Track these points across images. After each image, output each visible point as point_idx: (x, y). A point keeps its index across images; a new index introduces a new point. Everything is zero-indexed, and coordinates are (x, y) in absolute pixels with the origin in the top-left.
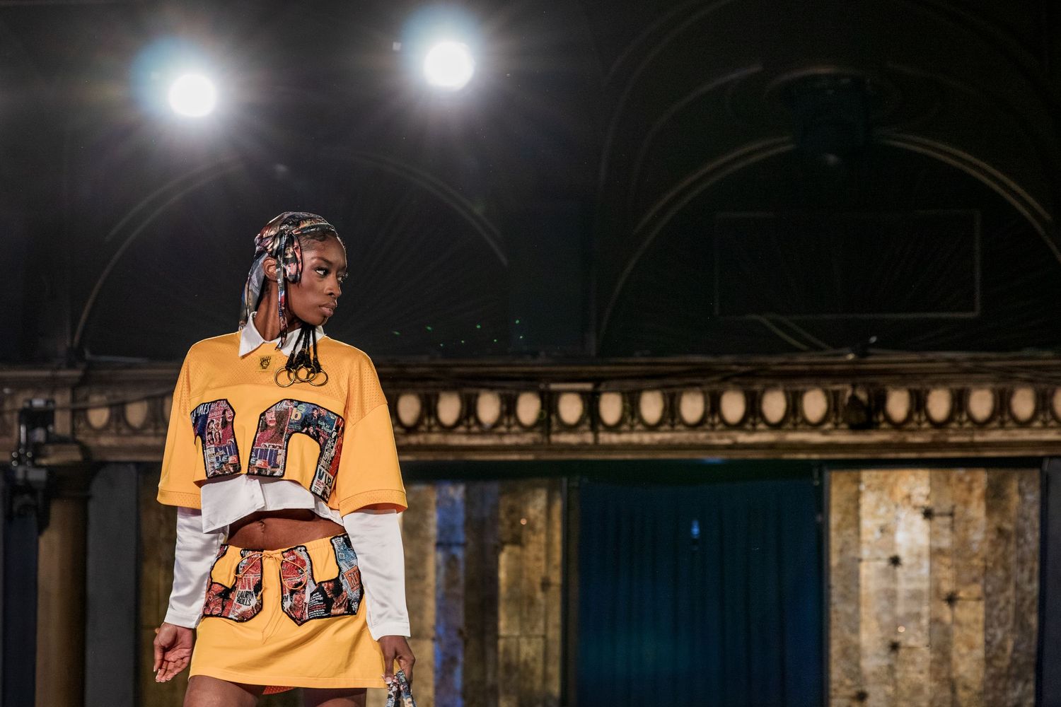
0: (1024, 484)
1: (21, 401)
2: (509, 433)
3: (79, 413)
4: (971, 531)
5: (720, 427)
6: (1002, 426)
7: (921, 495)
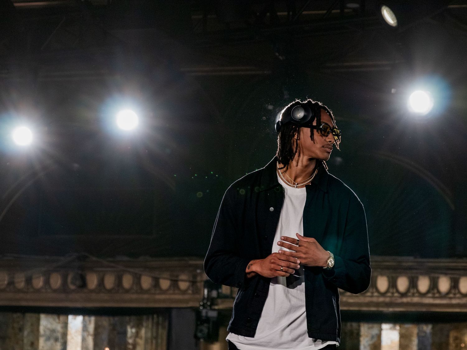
2: (454, 298)
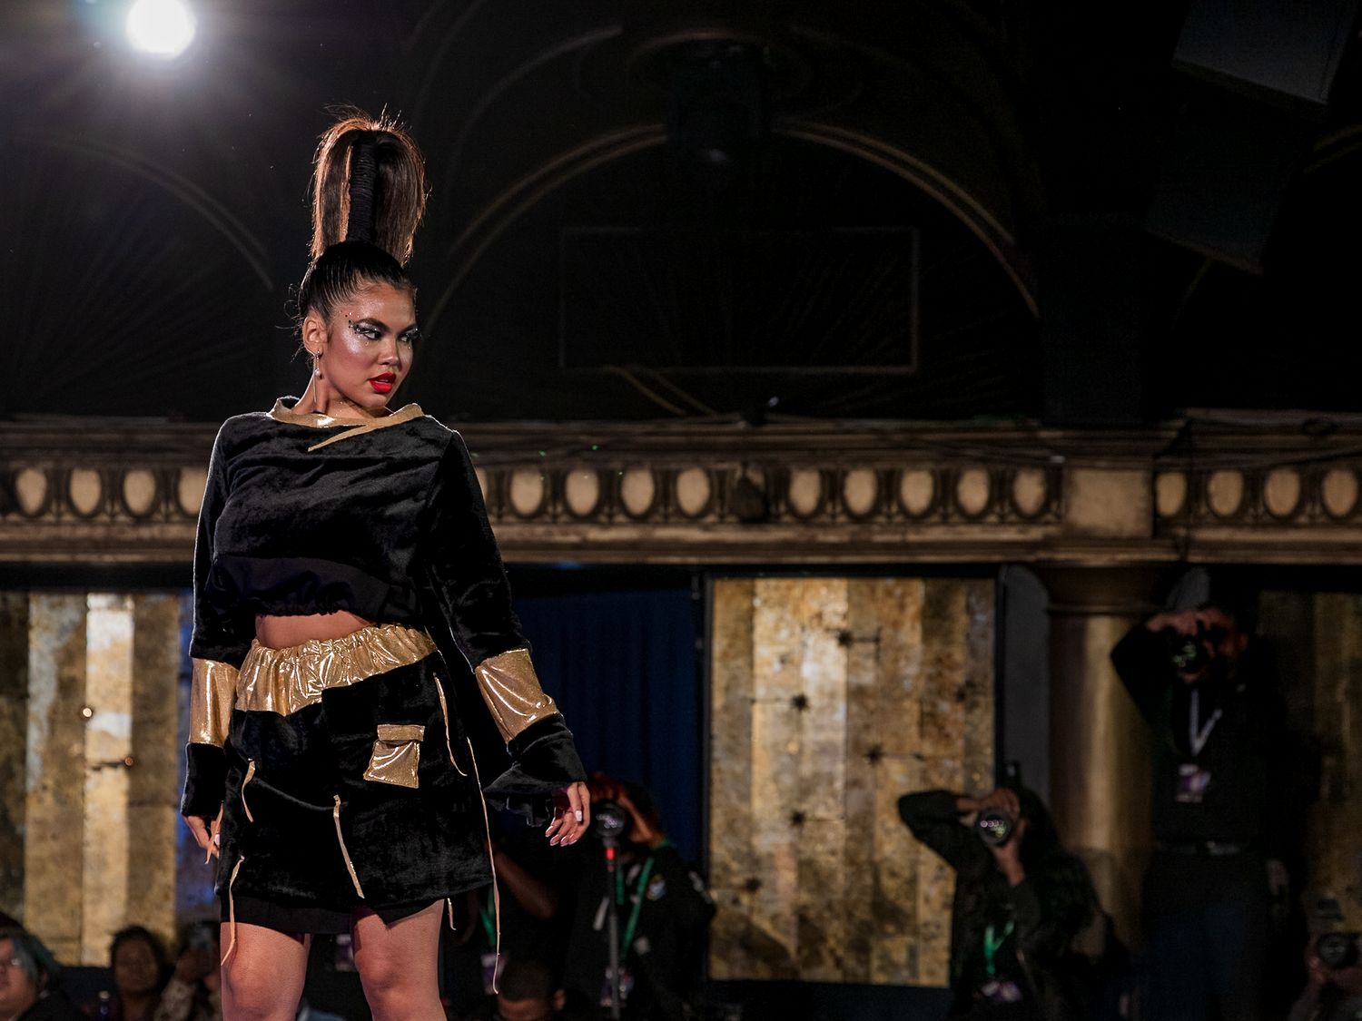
0: (973, 600)
4: (902, 663)
5: (564, 518)
6: (945, 520)
7: (836, 613)
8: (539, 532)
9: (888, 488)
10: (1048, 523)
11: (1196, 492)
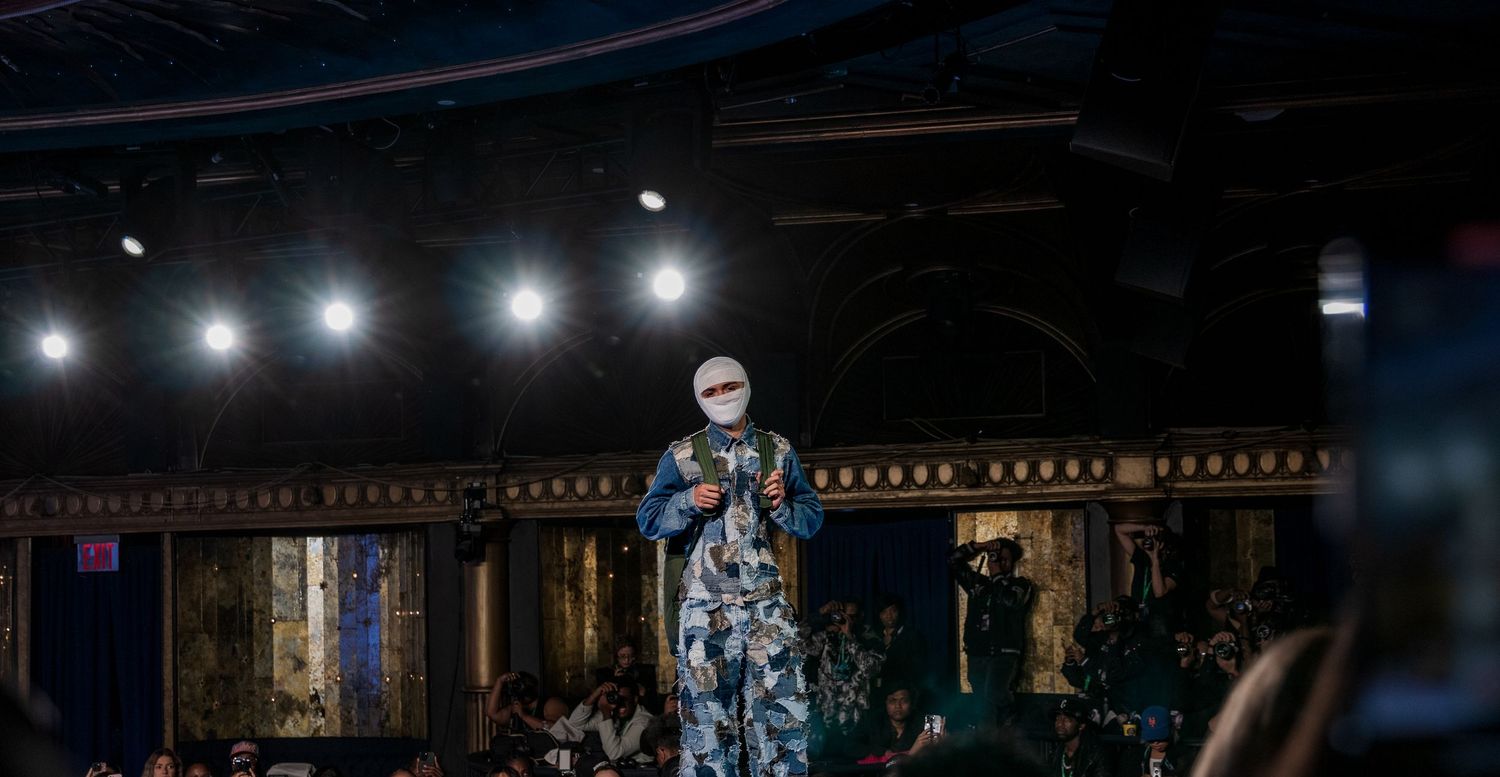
0: (1074, 518)
1: (466, 484)
3: (501, 491)
4: (1044, 548)
5: (888, 488)
6: (1060, 483)
7: (1012, 527)
8: (877, 494)
9: (1034, 469)
10: (1107, 482)
11: (1175, 466)
